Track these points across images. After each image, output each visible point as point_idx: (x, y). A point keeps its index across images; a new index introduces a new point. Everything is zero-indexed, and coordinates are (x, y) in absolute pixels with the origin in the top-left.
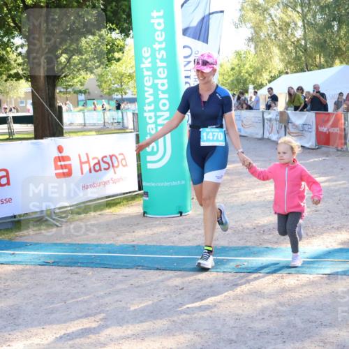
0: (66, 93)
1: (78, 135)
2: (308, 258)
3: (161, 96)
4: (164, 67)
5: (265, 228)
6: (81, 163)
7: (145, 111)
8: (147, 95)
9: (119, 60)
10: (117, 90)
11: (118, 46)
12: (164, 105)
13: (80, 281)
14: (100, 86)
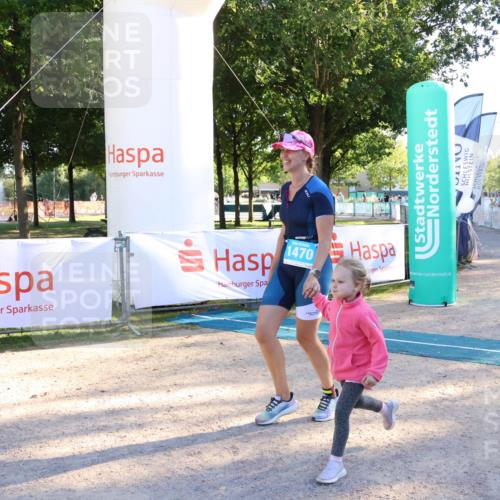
0: (339, 185)
3: (432, 190)
6: (353, 250)
8: (418, 189)
9: (390, 154)
10: (386, 184)
11: (388, 144)
12: (434, 199)
14: (370, 179)
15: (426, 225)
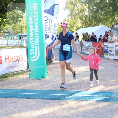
0: (1, 32)
1: (5, 48)
2: (89, 95)
3: (36, 34)
4: (37, 24)
5: (74, 84)
6: (6, 59)
7: (30, 40)
8: (31, 34)
9: (21, 21)
11: (20, 16)
12: (37, 38)
13: (4, 103)
14: (13, 30)
15: (34, 48)
